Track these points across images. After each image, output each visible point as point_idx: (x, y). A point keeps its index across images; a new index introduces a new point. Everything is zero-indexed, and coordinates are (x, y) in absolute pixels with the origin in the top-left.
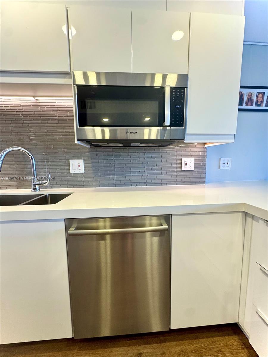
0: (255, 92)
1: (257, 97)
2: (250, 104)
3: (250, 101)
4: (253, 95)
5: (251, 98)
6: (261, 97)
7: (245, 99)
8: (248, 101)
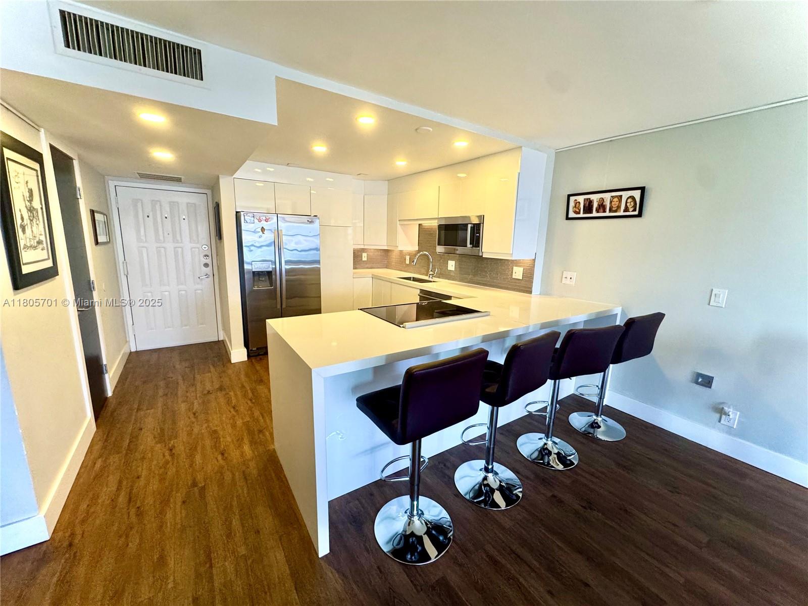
0: (607, 197)
1: (611, 202)
2: (602, 210)
3: (602, 207)
4: (605, 201)
5: (603, 203)
6: (617, 201)
7: (595, 205)
8: (599, 208)
